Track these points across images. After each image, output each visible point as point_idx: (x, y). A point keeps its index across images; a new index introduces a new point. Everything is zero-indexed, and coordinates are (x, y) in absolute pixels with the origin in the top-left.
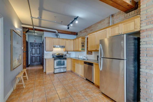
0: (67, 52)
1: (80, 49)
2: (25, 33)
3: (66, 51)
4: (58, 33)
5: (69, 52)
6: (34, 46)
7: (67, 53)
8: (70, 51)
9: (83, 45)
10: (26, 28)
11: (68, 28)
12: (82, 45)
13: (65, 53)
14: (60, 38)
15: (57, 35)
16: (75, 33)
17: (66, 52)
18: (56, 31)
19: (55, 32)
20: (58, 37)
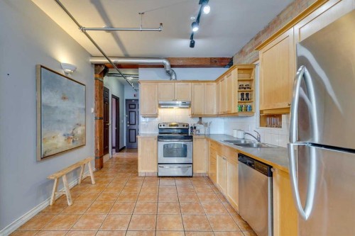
0: (200, 118)
1: (235, 109)
2: (98, 76)
3: (193, 116)
4: (172, 66)
5: (204, 120)
6: (133, 106)
7: (200, 123)
8: (207, 116)
9: (247, 95)
10: (100, 65)
11: (192, 45)
12: (242, 95)
13: (192, 122)
14: (178, 80)
15: (169, 74)
16: (222, 59)
17: (198, 120)
18: (165, 61)
19: (162, 66)
20: (173, 77)
